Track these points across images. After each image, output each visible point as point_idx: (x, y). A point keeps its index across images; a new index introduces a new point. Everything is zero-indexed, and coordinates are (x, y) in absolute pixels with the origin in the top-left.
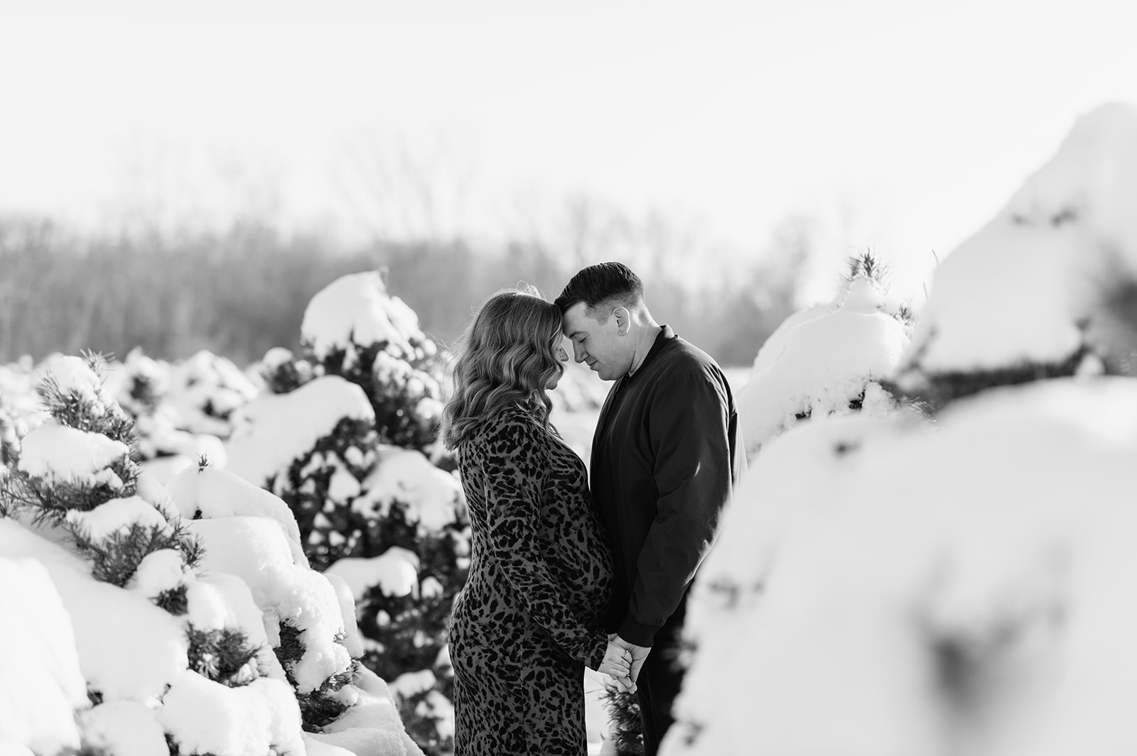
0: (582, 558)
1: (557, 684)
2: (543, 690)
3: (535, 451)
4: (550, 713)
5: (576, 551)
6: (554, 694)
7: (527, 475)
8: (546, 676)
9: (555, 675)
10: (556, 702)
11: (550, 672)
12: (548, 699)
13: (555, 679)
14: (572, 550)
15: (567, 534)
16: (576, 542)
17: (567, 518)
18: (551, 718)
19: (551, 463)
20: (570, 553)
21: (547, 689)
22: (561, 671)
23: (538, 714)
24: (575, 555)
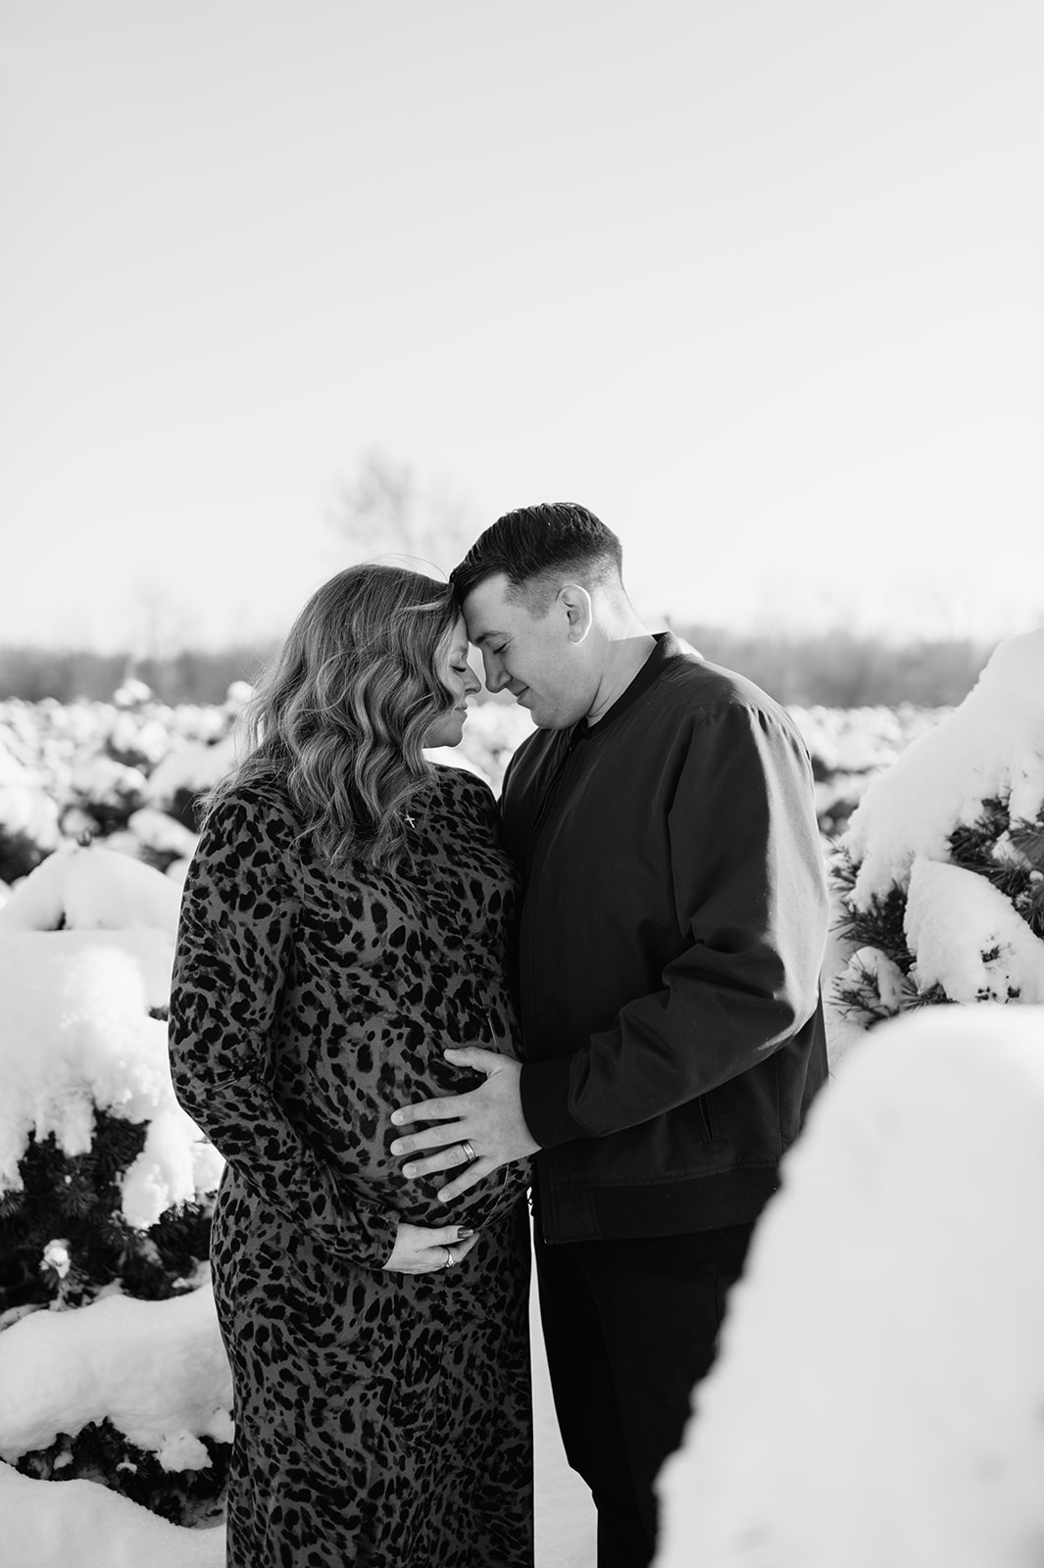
2: (268, 1364)
3: (262, 859)
4: (282, 1414)
6: (285, 1375)
7: (233, 907)
8: (271, 1338)
9: (287, 1338)
10: (290, 1392)
11: (279, 1330)
12: (276, 1383)
15: (334, 1051)
16: (352, 1072)
17: (336, 1018)
18: (284, 1425)
19: (301, 891)
20: (333, 1095)
21: (273, 1364)
22: (301, 1332)
23: (263, 1410)
24: (343, 1100)
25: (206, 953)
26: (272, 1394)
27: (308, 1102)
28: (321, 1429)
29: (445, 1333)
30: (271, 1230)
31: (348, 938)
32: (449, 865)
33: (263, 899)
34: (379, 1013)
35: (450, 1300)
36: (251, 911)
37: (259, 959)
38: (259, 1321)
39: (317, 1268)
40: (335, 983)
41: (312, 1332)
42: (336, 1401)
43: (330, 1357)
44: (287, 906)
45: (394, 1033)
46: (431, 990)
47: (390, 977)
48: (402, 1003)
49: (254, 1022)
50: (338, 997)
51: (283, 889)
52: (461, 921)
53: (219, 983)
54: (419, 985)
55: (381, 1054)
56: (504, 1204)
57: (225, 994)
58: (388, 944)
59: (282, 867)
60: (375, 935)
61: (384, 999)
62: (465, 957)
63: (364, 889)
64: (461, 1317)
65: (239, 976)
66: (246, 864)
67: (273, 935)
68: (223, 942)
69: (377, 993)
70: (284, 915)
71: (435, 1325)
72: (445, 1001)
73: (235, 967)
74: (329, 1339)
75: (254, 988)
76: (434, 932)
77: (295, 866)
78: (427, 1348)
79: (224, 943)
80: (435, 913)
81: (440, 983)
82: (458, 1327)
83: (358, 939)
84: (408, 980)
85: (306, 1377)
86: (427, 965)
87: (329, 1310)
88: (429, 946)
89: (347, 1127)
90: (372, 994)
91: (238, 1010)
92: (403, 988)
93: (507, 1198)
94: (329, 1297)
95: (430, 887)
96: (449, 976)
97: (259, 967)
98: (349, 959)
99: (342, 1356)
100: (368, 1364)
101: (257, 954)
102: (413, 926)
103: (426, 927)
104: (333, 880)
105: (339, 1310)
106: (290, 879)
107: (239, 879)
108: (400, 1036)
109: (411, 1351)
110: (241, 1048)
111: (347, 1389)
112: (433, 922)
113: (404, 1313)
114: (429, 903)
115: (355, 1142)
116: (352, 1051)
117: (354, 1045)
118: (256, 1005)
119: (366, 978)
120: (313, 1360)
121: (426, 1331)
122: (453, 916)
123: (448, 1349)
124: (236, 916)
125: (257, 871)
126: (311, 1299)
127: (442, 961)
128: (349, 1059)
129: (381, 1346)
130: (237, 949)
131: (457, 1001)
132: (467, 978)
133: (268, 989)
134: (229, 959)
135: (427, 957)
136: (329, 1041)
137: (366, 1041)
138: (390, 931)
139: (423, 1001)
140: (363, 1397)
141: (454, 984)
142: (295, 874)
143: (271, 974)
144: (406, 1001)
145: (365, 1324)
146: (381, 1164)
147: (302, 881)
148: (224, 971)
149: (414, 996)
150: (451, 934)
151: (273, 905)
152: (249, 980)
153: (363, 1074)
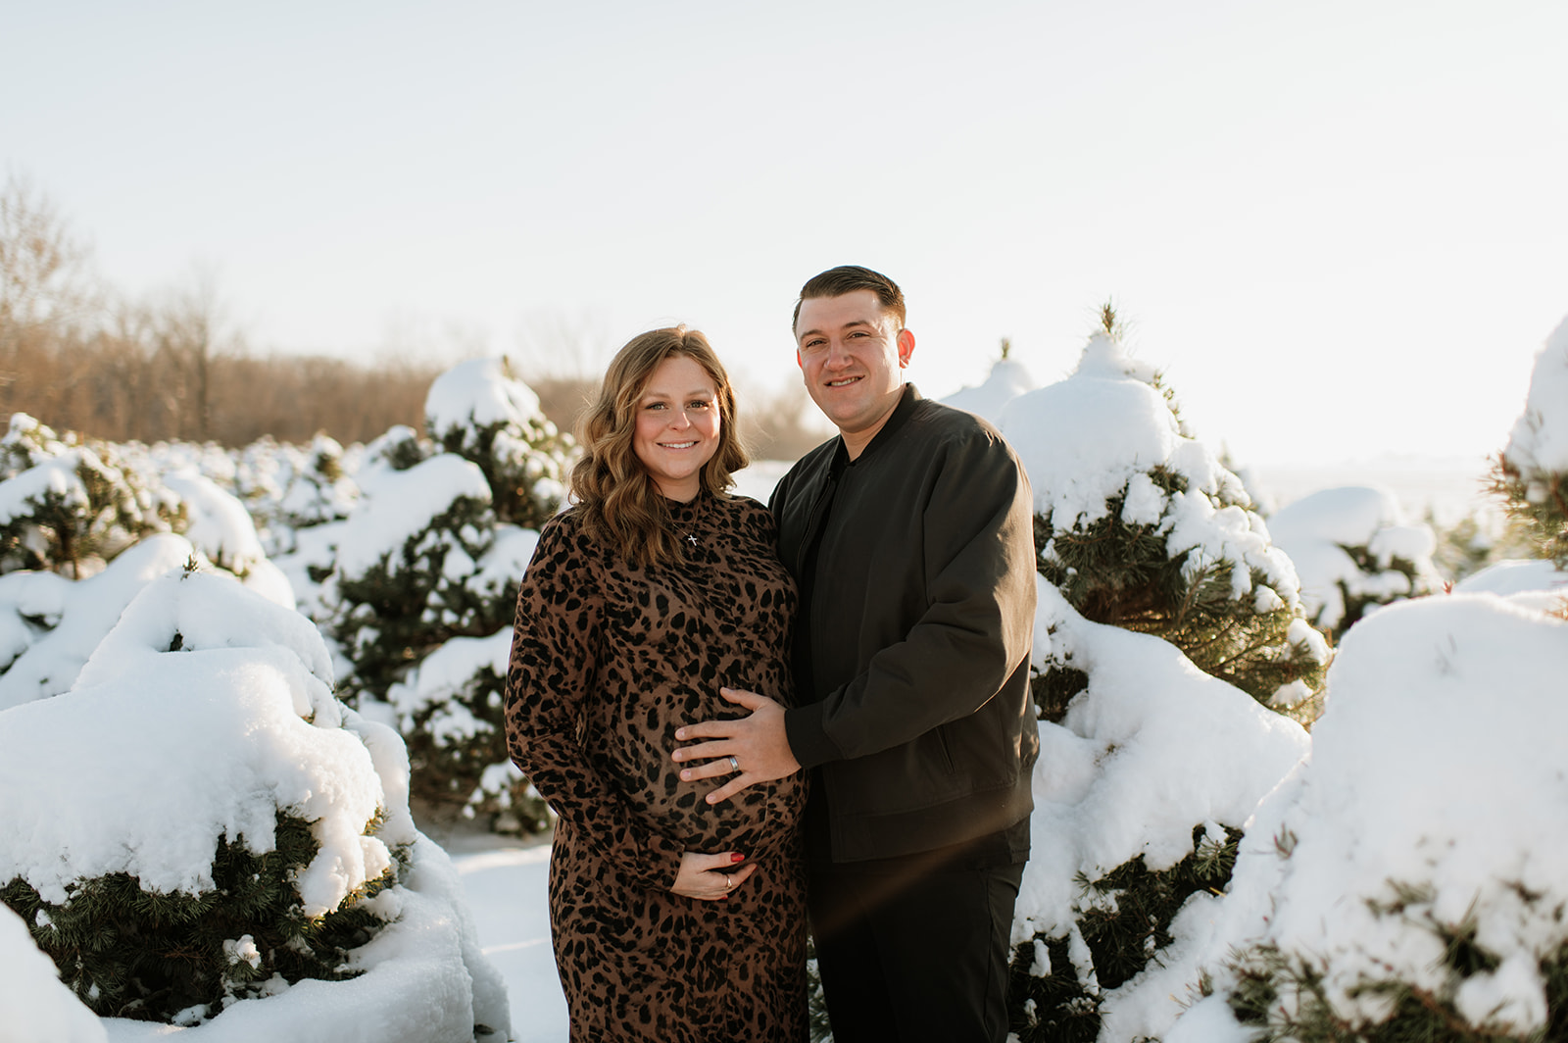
1: (602, 962)
2: (584, 971)
3: (573, 564)
4: (595, 1011)
6: (598, 978)
7: (550, 602)
8: (586, 950)
9: (599, 947)
10: (601, 992)
11: (593, 942)
12: (590, 986)
13: (600, 954)
14: (632, 743)
16: (643, 730)
17: (632, 688)
18: (596, 1019)
19: (604, 589)
20: (628, 749)
21: (588, 971)
22: (610, 941)
23: (582, 1010)
24: (635, 752)
25: (531, 637)
26: (587, 997)
27: (609, 755)
28: (624, 1020)
29: (729, 951)
30: (584, 864)
31: (638, 622)
32: (729, 571)
33: (574, 595)
34: (665, 682)
35: (732, 924)
36: (564, 605)
37: (570, 642)
38: (577, 937)
39: (619, 890)
40: (631, 660)
41: (618, 940)
42: (636, 997)
43: (633, 959)
44: (594, 601)
45: (676, 698)
46: (706, 667)
47: (673, 653)
48: (683, 675)
49: (567, 692)
50: (633, 670)
51: (590, 587)
52: (736, 613)
53: (539, 660)
54: (697, 660)
55: (665, 715)
56: (767, 840)
57: (544, 669)
58: (670, 626)
59: (589, 570)
60: (658, 618)
61: (668, 671)
62: (737, 642)
63: (652, 585)
64: (742, 940)
65: (555, 654)
66: (561, 569)
67: (582, 623)
68: (543, 628)
69: (663, 666)
70: (591, 608)
71: (721, 944)
72: (717, 675)
73: (551, 648)
74: (631, 945)
75: (566, 664)
76: (710, 618)
77: (599, 570)
78: (714, 962)
79: (543, 630)
80: (712, 606)
81: (714, 660)
82: (740, 948)
83: (646, 622)
84: (687, 656)
85: (614, 977)
86: (703, 646)
87: (630, 922)
88: (706, 630)
89: (637, 774)
90: (659, 667)
91: (554, 681)
92: (683, 663)
93: (769, 834)
94: (630, 912)
95: (710, 586)
96: (722, 655)
97: (570, 648)
98: (639, 639)
99: (643, 959)
100: (664, 968)
101: (569, 638)
102: (691, 613)
103: (704, 614)
104: (629, 580)
105: (638, 922)
106: (595, 580)
107: (555, 581)
108: (680, 701)
109: (701, 963)
110: (556, 711)
111: (646, 987)
112: (710, 612)
113: (694, 931)
114: (708, 598)
115: (643, 785)
116: (644, 713)
117: (645, 708)
118: (569, 678)
119: (653, 654)
120: (619, 963)
121: (713, 949)
122: (729, 609)
123: (733, 966)
124: (553, 609)
125: (570, 574)
126: (616, 914)
127: (716, 643)
128: (641, 719)
129: (675, 955)
130: (553, 634)
131: (728, 676)
132: (738, 658)
133: (579, 666)
134: (547, 641)
135: (704, 639)
136: (627, 707)
137: (654, 705)
138: (671, 615)
139: (700, 673)
140: (659, 995)
141: (726, 662)
142: (599, 576)
143: (580, 655)
144: (686, 673)
145: (660, 934)
146: (663, 802)
147: (605, 581)
148: (543, 650)
149: (693, 668)
150: (725, 623)
151: (582, 600)
152: (563, 658)
153: (651, 731)
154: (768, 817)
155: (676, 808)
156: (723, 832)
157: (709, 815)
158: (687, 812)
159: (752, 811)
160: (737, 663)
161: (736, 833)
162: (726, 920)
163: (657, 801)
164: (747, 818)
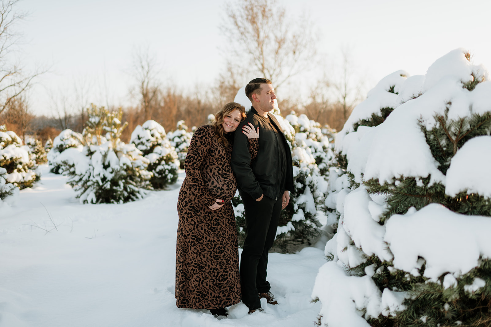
0: (209, 177)
5: (207, 175)
154: (229, 194)
155: (213, 188)
156: (221, 194)
157: (219, 190)
158: (215, 189)
159: (227, 192)
160: (228, 165)
161: (223, 195)
162: (218, 213)
163: (209, 186)
164: (226, 193)
